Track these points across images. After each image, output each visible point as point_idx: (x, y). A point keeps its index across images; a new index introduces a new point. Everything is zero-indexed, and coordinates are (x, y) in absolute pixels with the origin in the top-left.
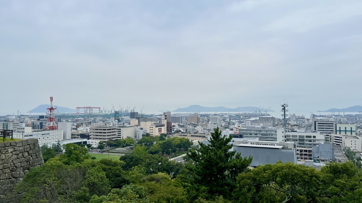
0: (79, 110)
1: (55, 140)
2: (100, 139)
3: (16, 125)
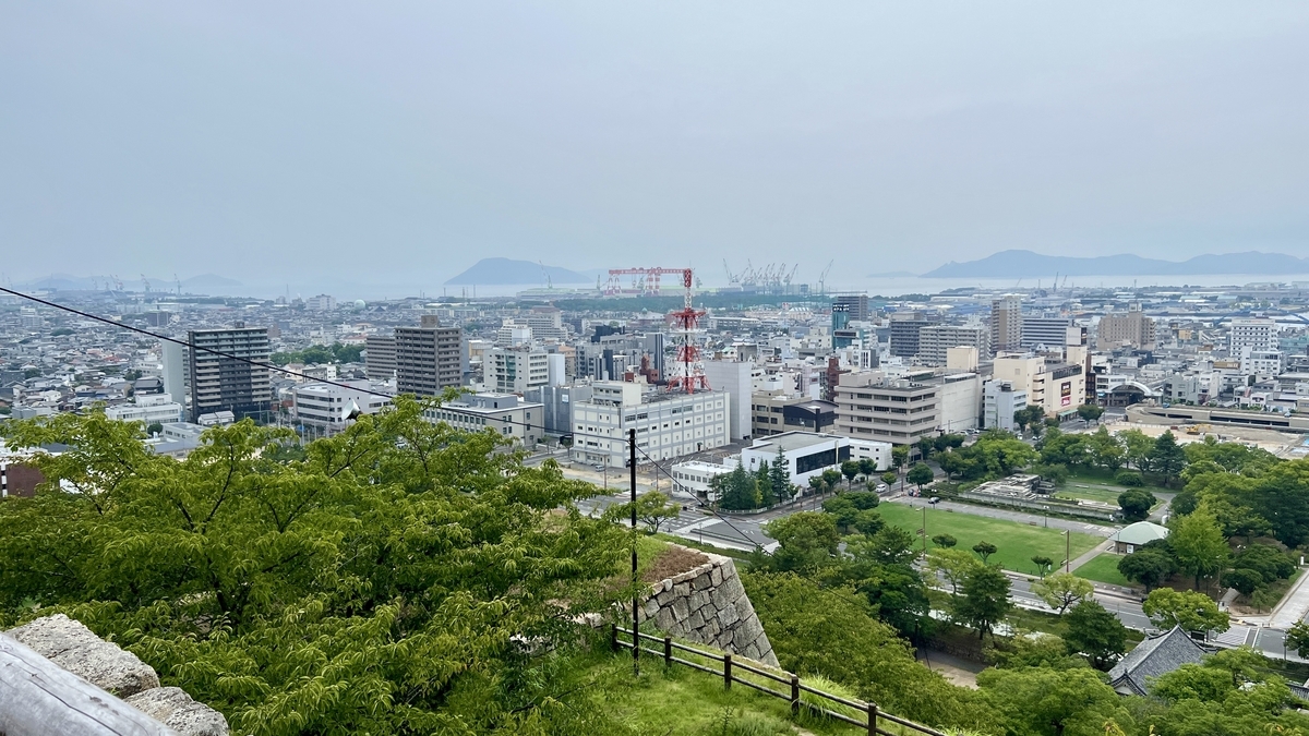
0: (617, 280)
1: (707, 428)
2: (878, 432)
3: (539, 361)
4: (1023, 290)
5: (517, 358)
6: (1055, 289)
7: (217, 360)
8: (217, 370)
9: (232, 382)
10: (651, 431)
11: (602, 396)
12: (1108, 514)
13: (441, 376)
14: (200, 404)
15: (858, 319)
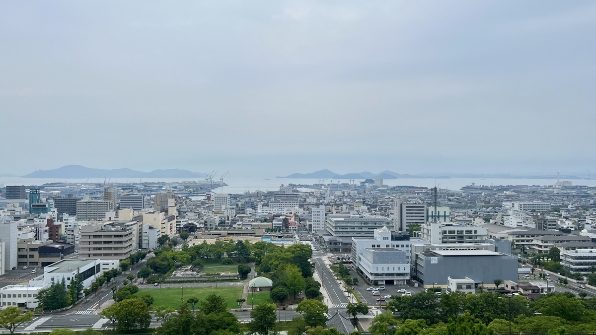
2: (106, 255)
4: (92, 184)
6: (105, 183)
12: (234, 277)
15: (20, 198)
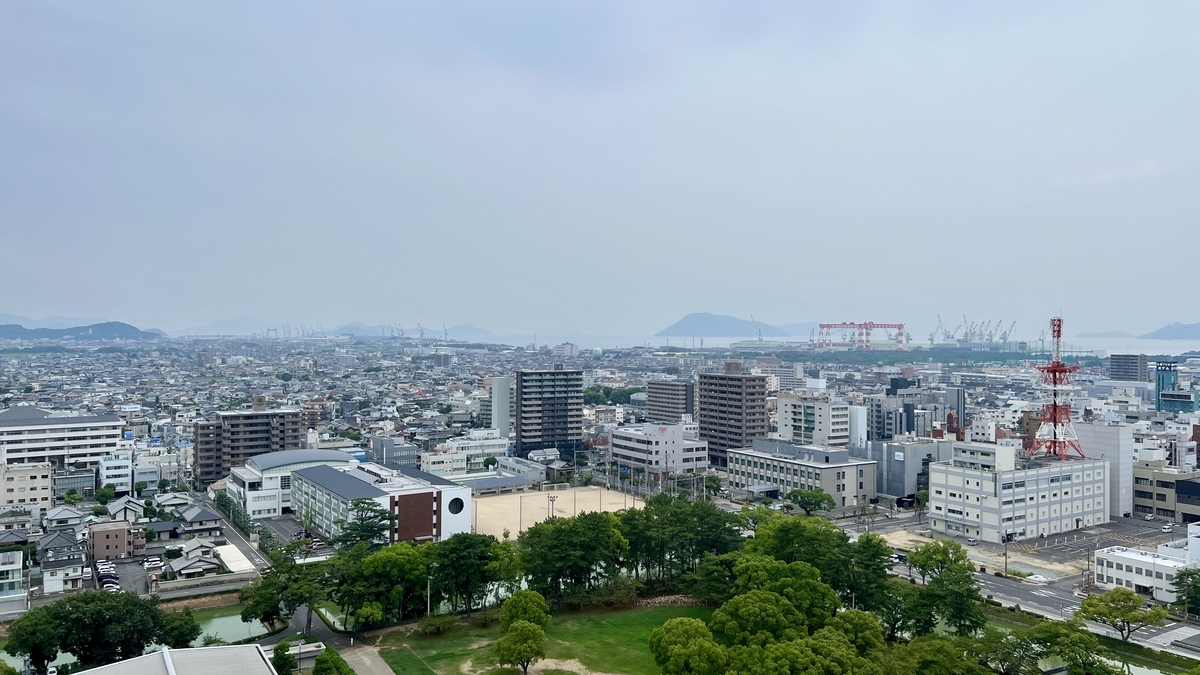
0: (828, 334)
1: (1086, 502)
3: (840, 413)
5: (817, 409)
7: (540, 399)
8: (540, 408)
9: (551, 420)
10: (1029, 502)
11: (966, 457)
13: (748, 424)
14: (523, 440)
15: (1136, 380)
